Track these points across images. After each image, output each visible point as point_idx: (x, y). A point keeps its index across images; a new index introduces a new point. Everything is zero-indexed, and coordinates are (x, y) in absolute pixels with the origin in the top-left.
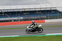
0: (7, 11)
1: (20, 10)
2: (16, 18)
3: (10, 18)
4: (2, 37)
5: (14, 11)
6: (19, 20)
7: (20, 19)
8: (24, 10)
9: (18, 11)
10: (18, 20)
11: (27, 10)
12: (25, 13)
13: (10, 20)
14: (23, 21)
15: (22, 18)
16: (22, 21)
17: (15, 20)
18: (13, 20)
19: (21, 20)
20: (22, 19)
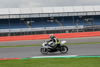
0: (57, 15)
1: (79, 14)
2: (72, 27)
3: (62, 27)
4: (50, 58)
5: (70, 15)
6: (78, 31)
7: (79, 28)
8: (85, 14)
9: (76, 15)
10: (75, 31)
11: (91, 14)
12: (87, 18)
13: (62, 31)
14: (84, 33)
15: (82, 27)
16: (82, 31)
17: (70, 31)
18: (68, 30)
19: (80, 31)
20: (83, 29)
